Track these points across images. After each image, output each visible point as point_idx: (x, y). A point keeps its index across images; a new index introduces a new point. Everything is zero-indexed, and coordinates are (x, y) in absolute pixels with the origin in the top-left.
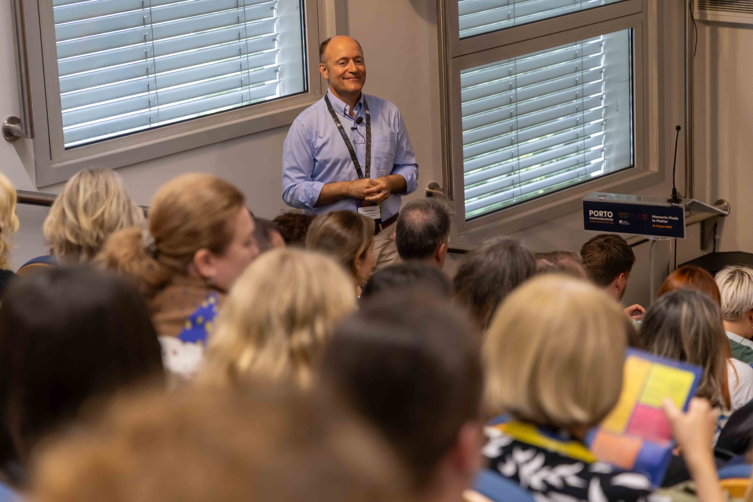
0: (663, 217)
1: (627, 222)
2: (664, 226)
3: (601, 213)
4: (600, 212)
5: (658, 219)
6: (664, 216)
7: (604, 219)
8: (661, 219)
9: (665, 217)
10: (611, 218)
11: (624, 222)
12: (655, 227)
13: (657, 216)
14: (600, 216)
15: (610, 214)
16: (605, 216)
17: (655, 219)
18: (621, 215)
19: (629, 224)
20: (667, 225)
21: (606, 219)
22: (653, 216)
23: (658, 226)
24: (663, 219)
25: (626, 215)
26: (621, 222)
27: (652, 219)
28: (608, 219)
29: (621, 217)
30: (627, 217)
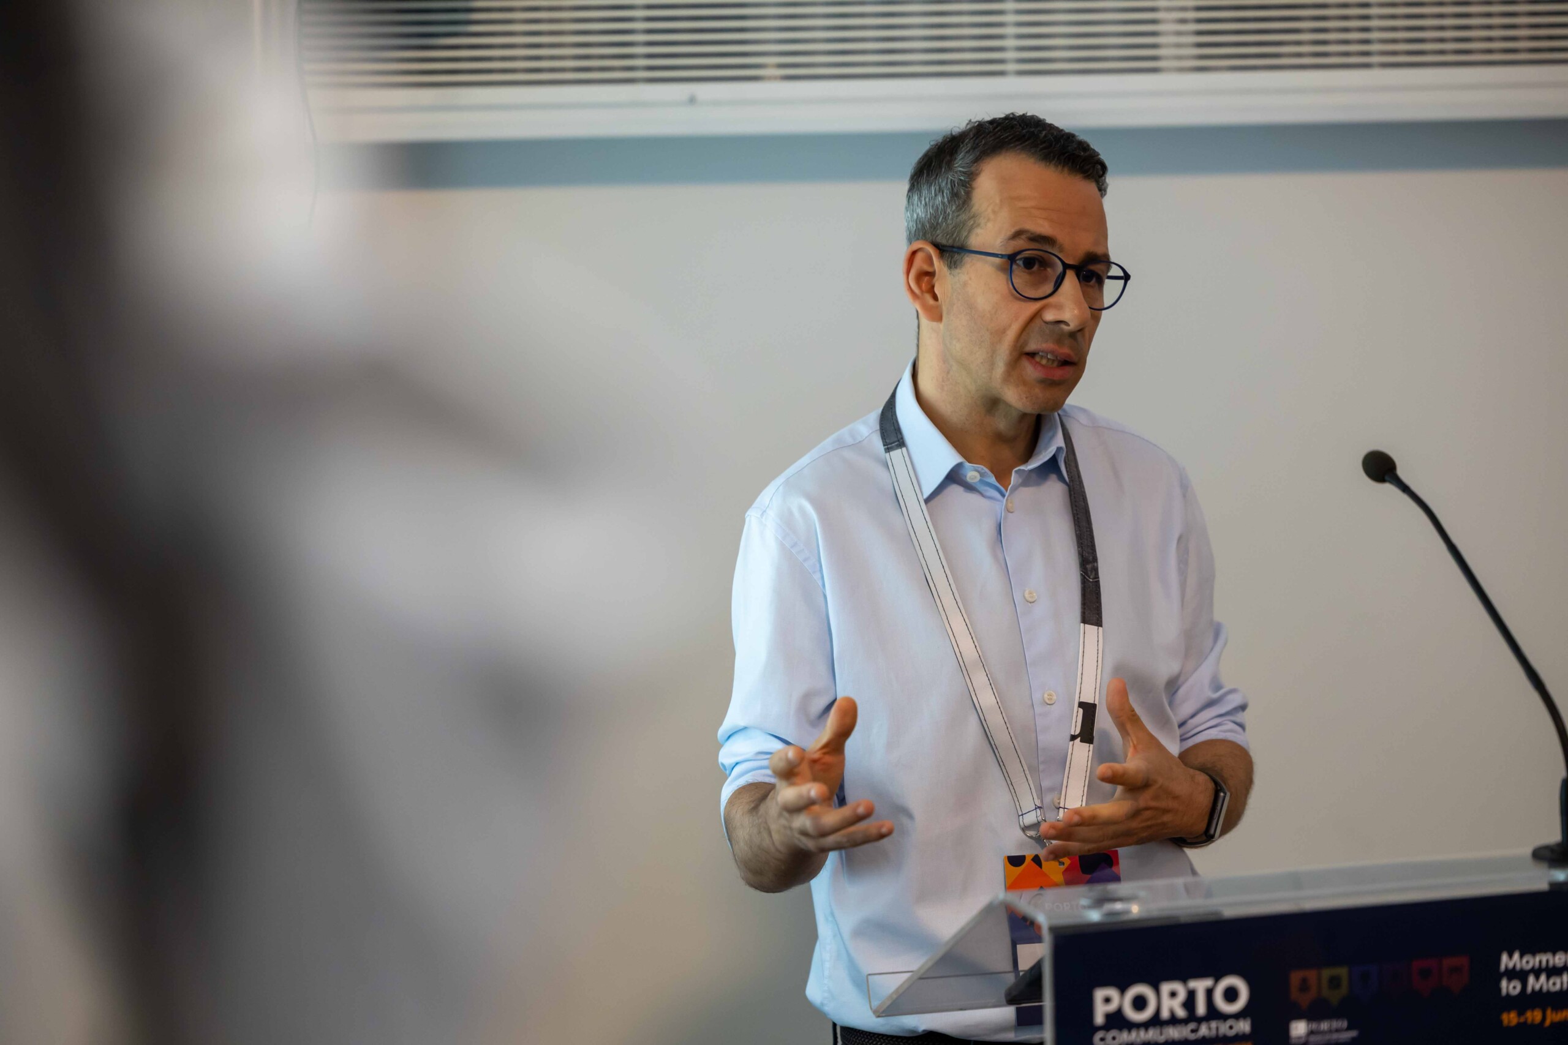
1: (1336, 1024)
3: (1173, 994)
4: (1166, 988)
5: (1537, 972)
7: (1193, 1031)
8: (1553, 972)
10: (1237, 1016)
11: (1324, 1026)
12: (1519, 1024)
13: (1534, 954)
14: (1165, 1014)
15: (1231, 995)
16: (1201, 1009)
17: (1521, 975)
18: (1304, 986)
19: (1353, 1034)
21: (1204, 1031)
22: (1505, 958)
23: (1534, 1016)
25: (1334, 982)
26: (1299, 1028)
27: (1499, 976)
28: (1217, 1029)
29: (1305, 1000)
30: (1344, 989)
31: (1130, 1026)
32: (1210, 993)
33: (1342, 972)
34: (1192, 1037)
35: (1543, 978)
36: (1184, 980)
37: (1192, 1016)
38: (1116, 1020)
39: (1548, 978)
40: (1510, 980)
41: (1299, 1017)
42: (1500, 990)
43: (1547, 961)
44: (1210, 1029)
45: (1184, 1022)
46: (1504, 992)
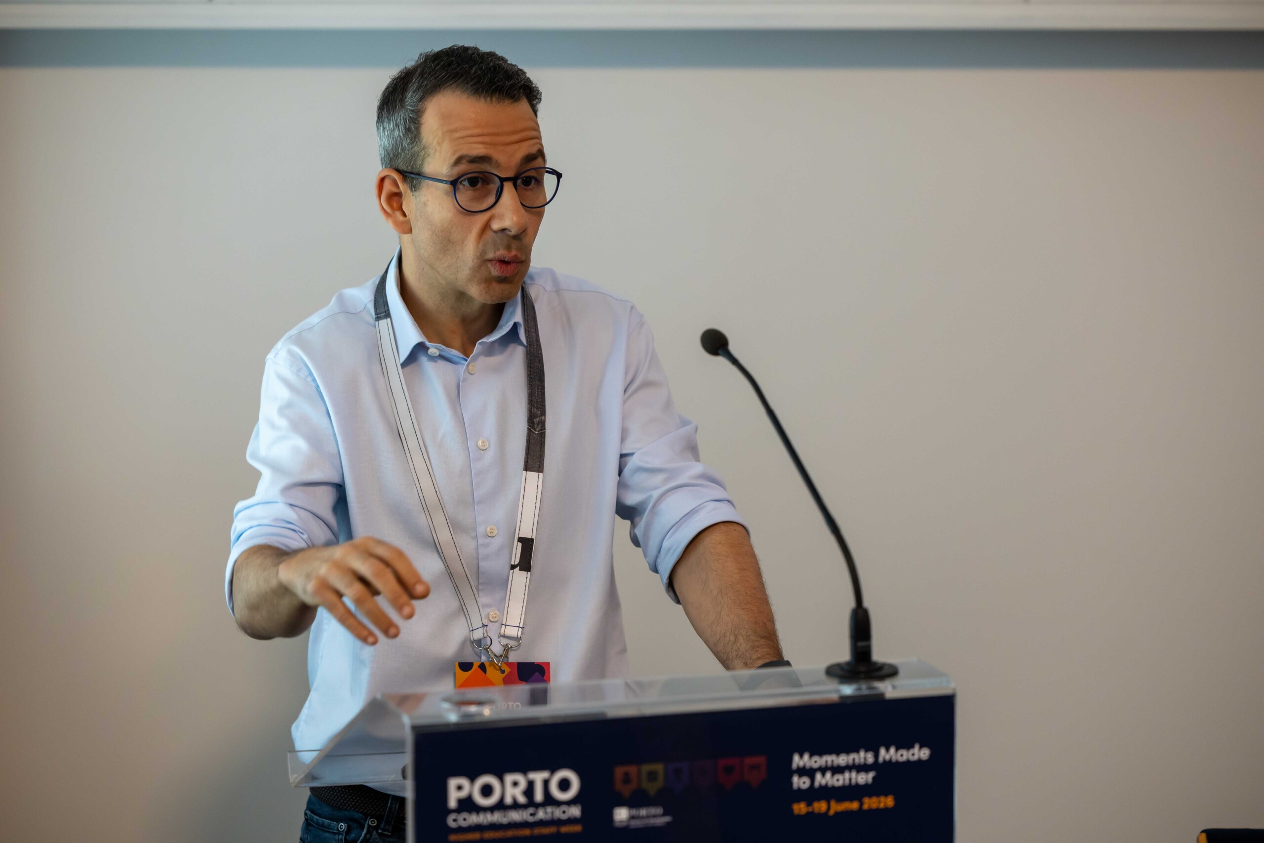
0: (853, 756)
1: (654, 811)
2: (851, 800)
3: (515, 784)
4: (509, 778)
5: (823, 770)
6: (858, 751)
7: (532, 815)
8: (837, 770)
9: (862, 754)
10: (569, 803)
11: (643, 812)
12: (808, 814)
13: (821, 754)
14: (508, 800)
15: (564, 785)
16: (539, 796)
17: (809, 773)
18: (627, 779)
19: (667, 819)
20: (870, 796)
21: (541, 814)
22: (796, 757)
23: (821, 806)
24: (849, 768)
25: (652, 776)
26: (621, 814)
27: (791, 773)
28: (552, 813)
29: (626, 791)
30: (660, 783)
31: (478, 809)
32: (546, 783)
33: (659, 768)
34: (531, 819)
35: (828, 775)
36: (524, 771)
37: (531, 802)
38: (467, 805)
39: (833, 774)
40: (800, 776)
41: (621, 804)
42: (791, 784)
43: (832, 761)
44: (546, 813)
45: (524, 807)
46: (795, 786)
